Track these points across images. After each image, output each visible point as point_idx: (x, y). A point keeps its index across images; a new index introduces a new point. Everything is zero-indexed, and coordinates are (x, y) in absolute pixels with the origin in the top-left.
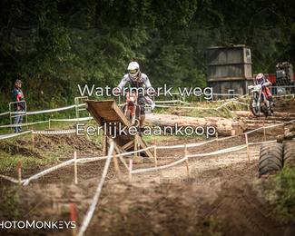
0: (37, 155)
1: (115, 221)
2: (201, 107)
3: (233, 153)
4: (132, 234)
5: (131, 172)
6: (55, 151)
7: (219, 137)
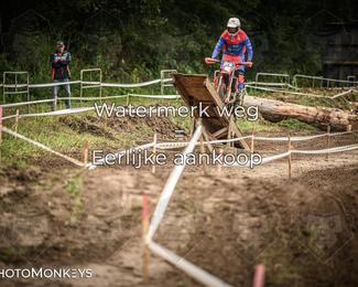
0: (109, 136)
1: (197, 220)
2: (313, 94)
3: (346, 152)
4: (215, 238)
6: (131, 132)
7: (332, 131)
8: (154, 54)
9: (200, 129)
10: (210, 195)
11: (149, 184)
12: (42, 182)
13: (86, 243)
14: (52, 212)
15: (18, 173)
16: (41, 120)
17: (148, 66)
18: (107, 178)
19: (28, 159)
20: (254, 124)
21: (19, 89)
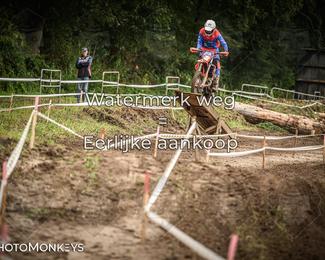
0: (122, 126)
1: (187, 196)
2: (286, 104)
3: (310, 151)
4: (200, 212)
5: (209, 154)
6: (140, 123)
7: (299, 134)
8: (161, 62)
9: (194, 125)
10: (199, 177)
11: (151, 165)
12: (67, 158)
13: (98, 208)
14: (73, 182)
15: (47, 149)
16: (69, 109)
17: (156, 72)
18: (118, 158)
19: (56, 139)
20: (238, 124)
21: (53, 84)
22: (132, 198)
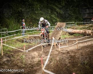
0: (30, 43)
2: (81, 27)
4: (60, 67)
7: (87, 36)
10: (58, 56)
11: (42, 54)
12: (14, 57)
13: (27, 71)
14: (18, 64)
15: (8, 55)
16: (12, 40)
19: (10, 51)
20: (67, 36)
21: (5, 33)
22: (38, 66)
